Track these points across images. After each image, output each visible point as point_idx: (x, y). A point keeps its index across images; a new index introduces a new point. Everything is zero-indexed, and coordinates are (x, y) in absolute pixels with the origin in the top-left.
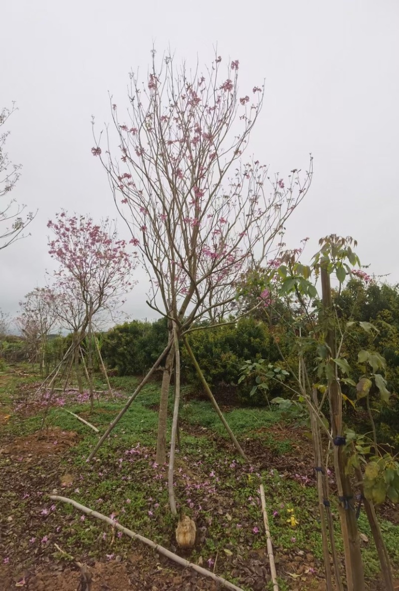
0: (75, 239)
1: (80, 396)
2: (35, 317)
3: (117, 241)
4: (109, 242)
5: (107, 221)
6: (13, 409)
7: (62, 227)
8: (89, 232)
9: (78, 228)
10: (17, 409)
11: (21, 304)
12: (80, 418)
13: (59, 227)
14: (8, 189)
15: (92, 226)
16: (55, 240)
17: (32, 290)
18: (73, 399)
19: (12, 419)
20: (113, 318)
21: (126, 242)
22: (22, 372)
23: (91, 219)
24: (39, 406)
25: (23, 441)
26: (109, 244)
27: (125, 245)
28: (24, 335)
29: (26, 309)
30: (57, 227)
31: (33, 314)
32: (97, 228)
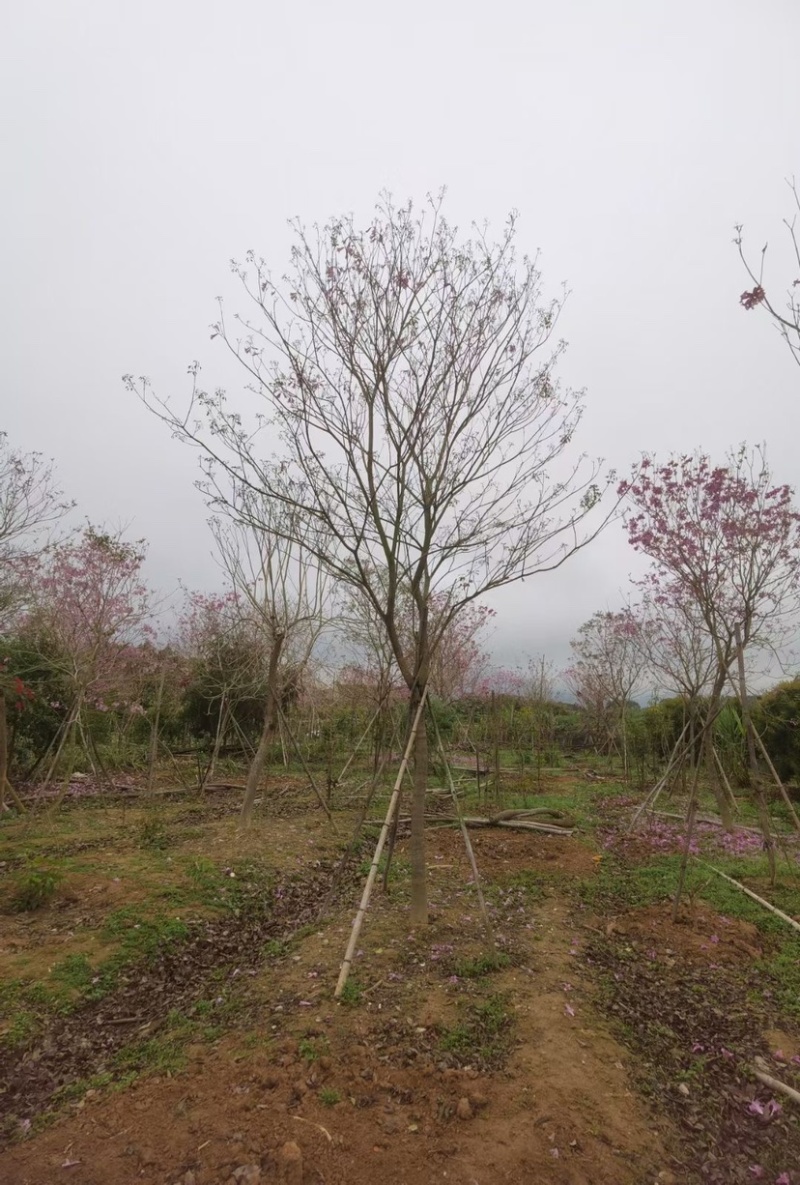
0: (675, 506)
1: (729, 837)
2: (600, 669)
3: (771, 490)
4: (752, 496)
5: (742, 453)
6: (600, 845)
7: (646, 488)
8: (703, 485)
9: (680, 483)
10: (607, 845)
11: (573, 644)
12: (747, 891)
13: (641, 489)
14: (565, 440)
15: (711, 469)
16: (636, 516)
17: (589, 617)
18: (715, 842)
19: (605, 863)
20: (785, 667)
21: (792, 489)
22: (591, 771)
23: (705, 458)
24: (648, 847)
25: (645, 915)
26: (752, 501)
27: (790, 495)
28: (581, 703)
29: (584, 654)
30: (637, 491)
31: (596, 662)
32: (719, 474)
